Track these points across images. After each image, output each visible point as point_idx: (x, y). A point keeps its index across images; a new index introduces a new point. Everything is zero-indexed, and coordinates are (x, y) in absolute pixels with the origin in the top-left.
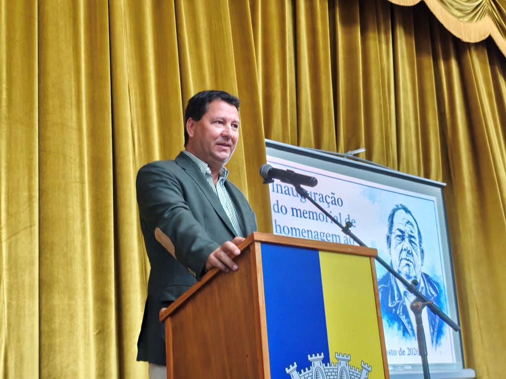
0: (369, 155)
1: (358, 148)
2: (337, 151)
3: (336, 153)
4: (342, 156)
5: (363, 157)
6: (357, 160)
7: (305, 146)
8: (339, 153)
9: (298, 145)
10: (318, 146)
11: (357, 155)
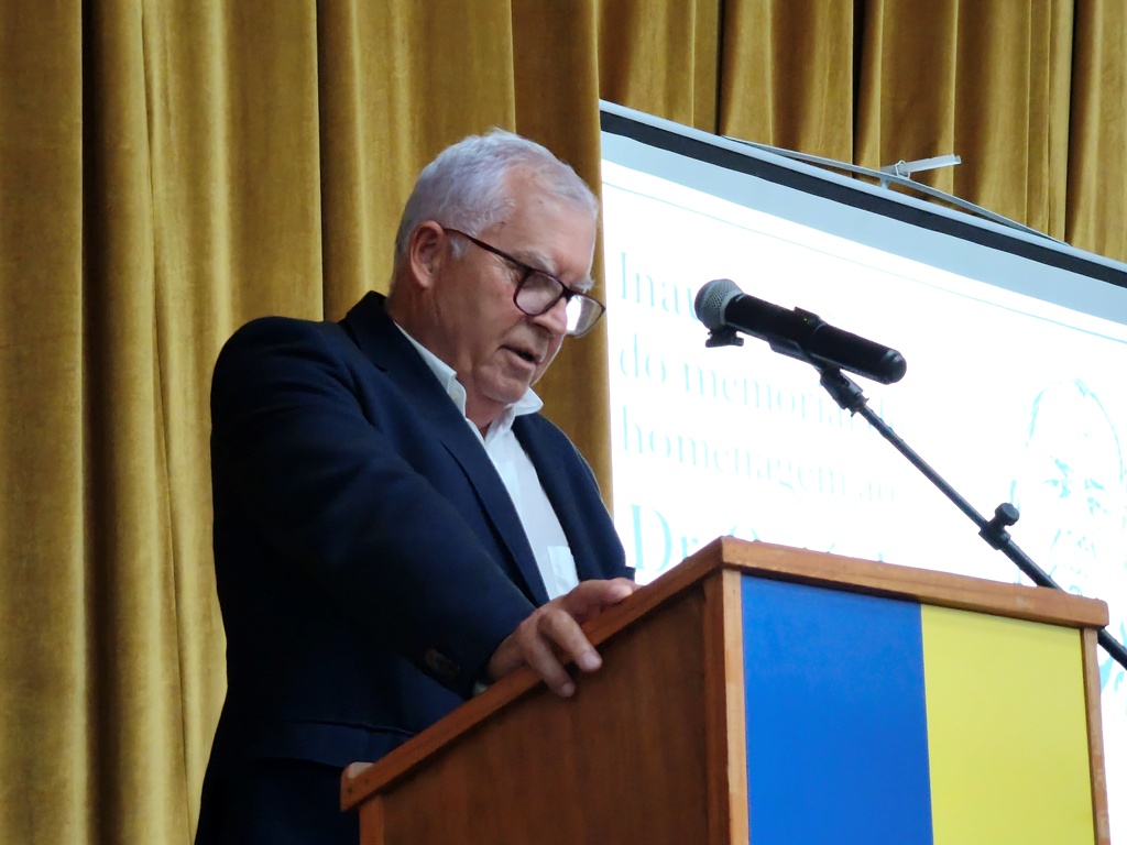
0: (968, 182)
1: (929, 151)
2: (856, 161)
3: (849, 165)
4: (874, 179)
5: (944, 186)
6: (926, 197)
7: (742, 137)
8: (861, 168)
9: (719, 131)
10: (789, 136)
11: (925, 177)
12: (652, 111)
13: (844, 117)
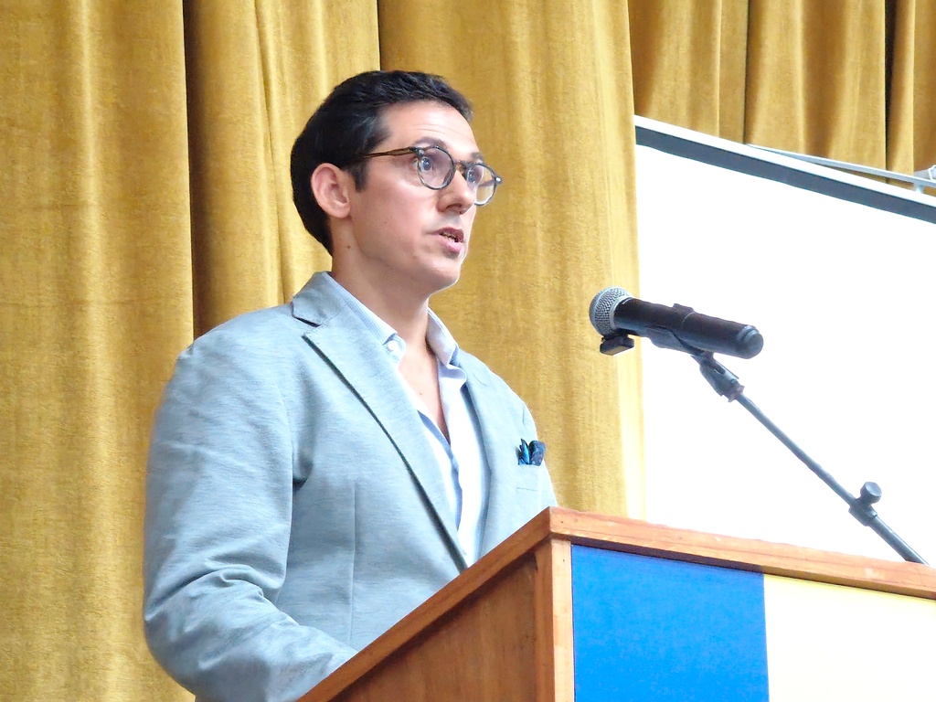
2: (888, 167)
3: (882, 171)
4: (907, 184)
7: (769, 144)
8: (894, 173)
9: (746, 139)
10: (819, 143)
12: (675, 122)
13: (875, 123)
